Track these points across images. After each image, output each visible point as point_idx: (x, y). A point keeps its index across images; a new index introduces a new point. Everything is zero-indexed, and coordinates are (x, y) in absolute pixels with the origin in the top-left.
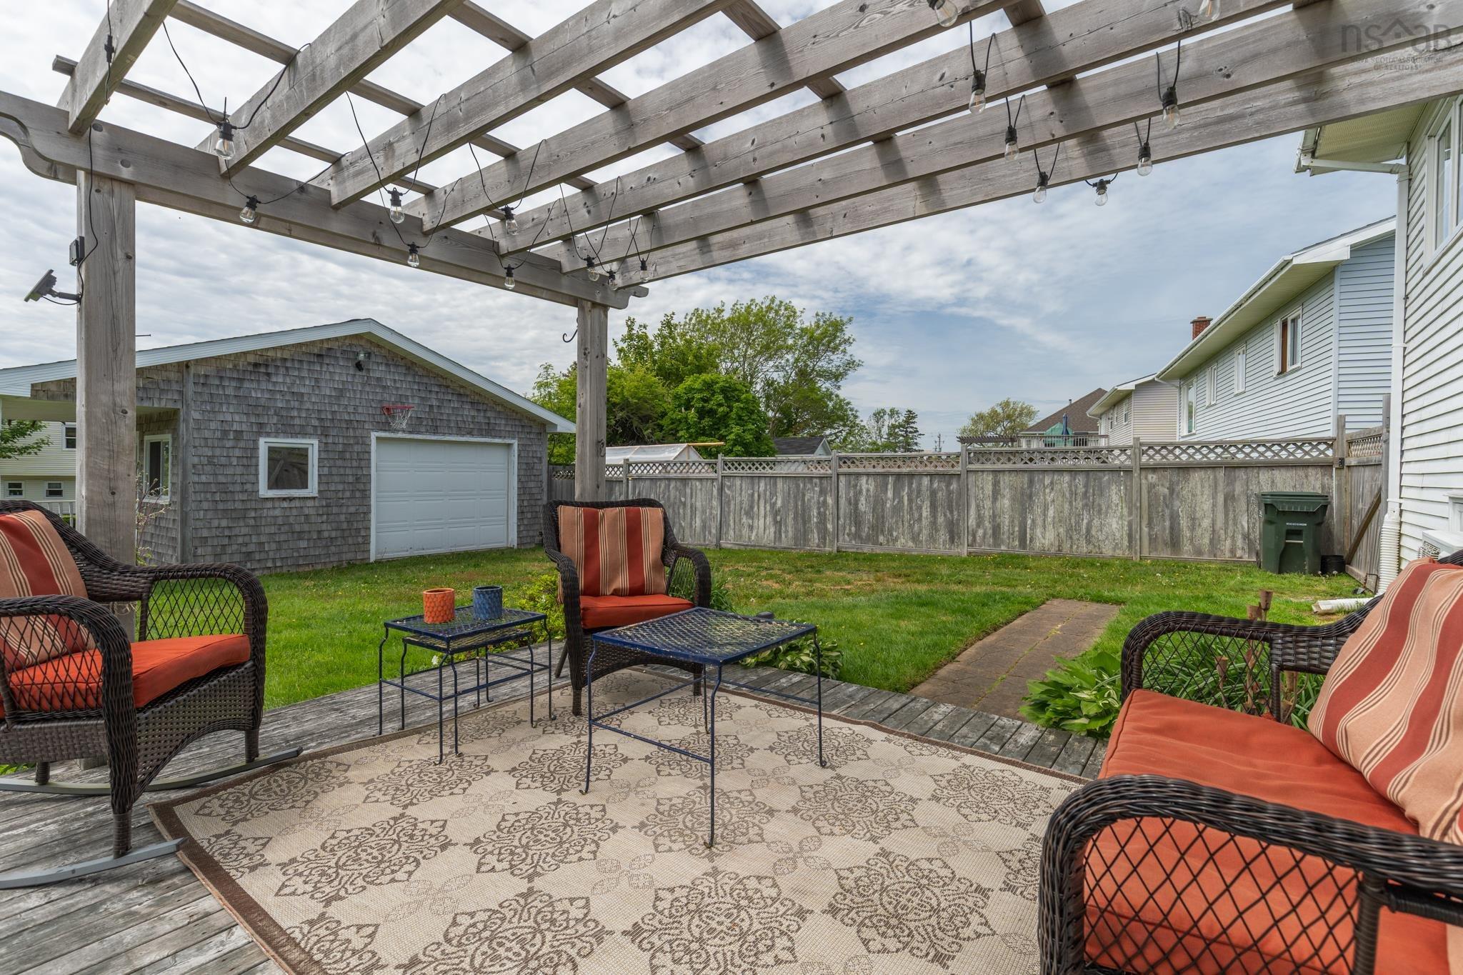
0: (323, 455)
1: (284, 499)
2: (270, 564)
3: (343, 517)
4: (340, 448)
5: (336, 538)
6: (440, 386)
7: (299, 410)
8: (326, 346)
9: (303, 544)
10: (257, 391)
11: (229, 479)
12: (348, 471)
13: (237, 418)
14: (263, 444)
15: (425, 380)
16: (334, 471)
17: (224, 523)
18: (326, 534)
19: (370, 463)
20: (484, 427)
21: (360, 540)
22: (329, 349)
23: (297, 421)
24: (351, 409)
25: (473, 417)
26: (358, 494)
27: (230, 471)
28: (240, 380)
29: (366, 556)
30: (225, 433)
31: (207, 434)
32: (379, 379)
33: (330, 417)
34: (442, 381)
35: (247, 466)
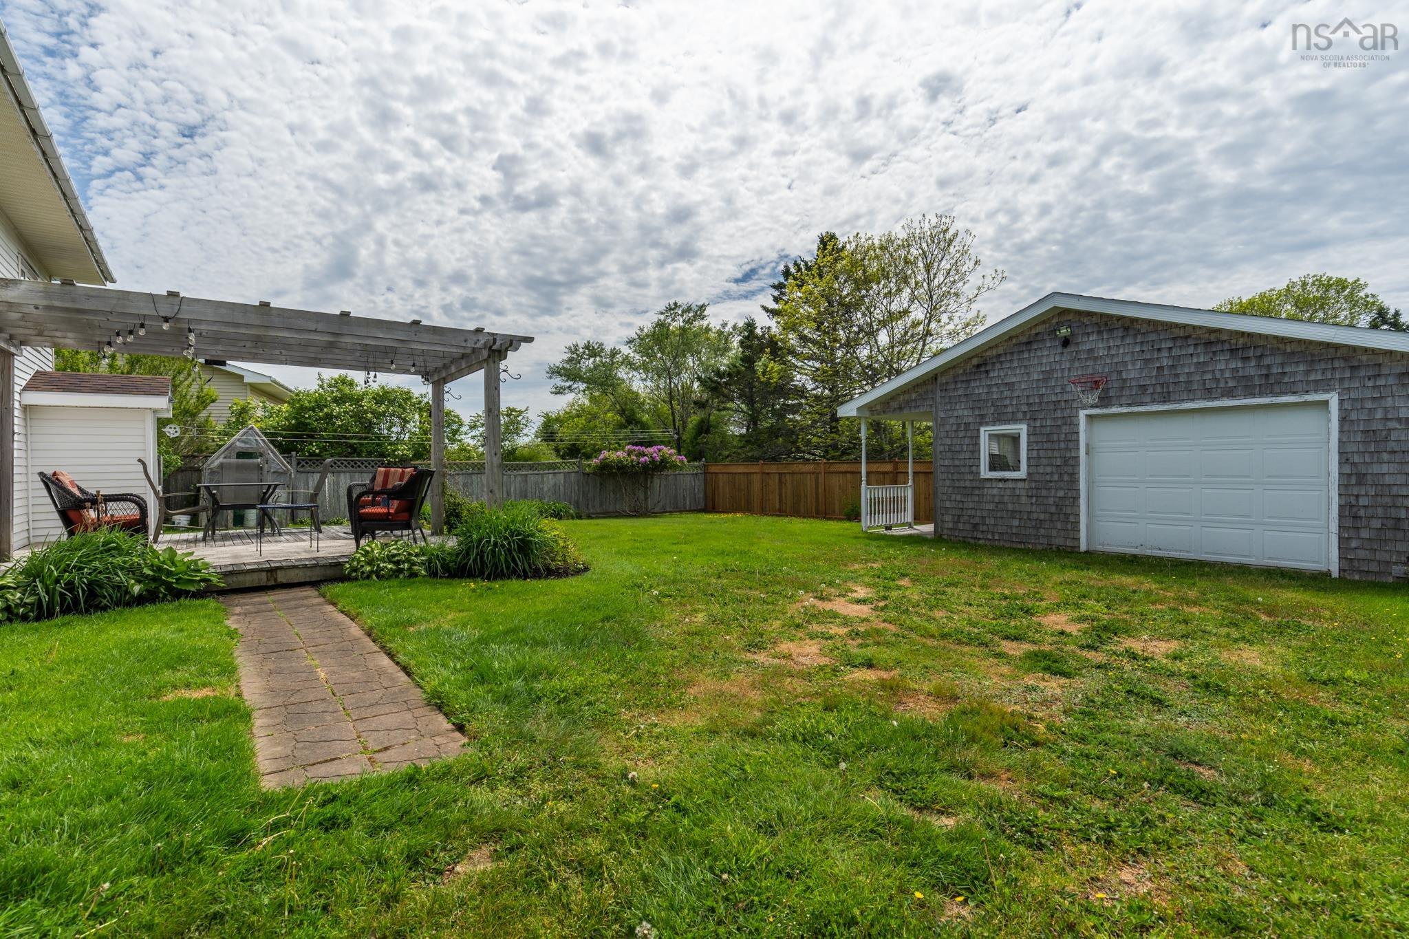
0: (1032, 438)
1: (1000, 480)
2: (990, 537)
3: (1051, 501)
4: (1048, 430)
5: (1045, 521)
6: (1174, 339)
7: (1012, 398)
8: (1033, 332)
9: (1016, 523)
10: (979, 388)
11: (962, 463)
12: (1056, 454)
13: (966, 413)
14: (985, 432)
15: (1153, 337)
16: (1042, 453)
17: (959, 498)
18: (1035, 516)
19: (1078, 444)
20: (1257, 381)
21: (1069, 526)
22: (1037, 334)
23: (1010, 409)
24: (1058, 390)
25: (1236, 369)
26: (1066, 478)
27: (962, 456)
28: (968, 381)
29: (1076, 544)
30: (959, 425)
31: (948, 428)
32: (1090, 351)
33: (1037, 401)
34: (1177, 332)
35: (973, 452)
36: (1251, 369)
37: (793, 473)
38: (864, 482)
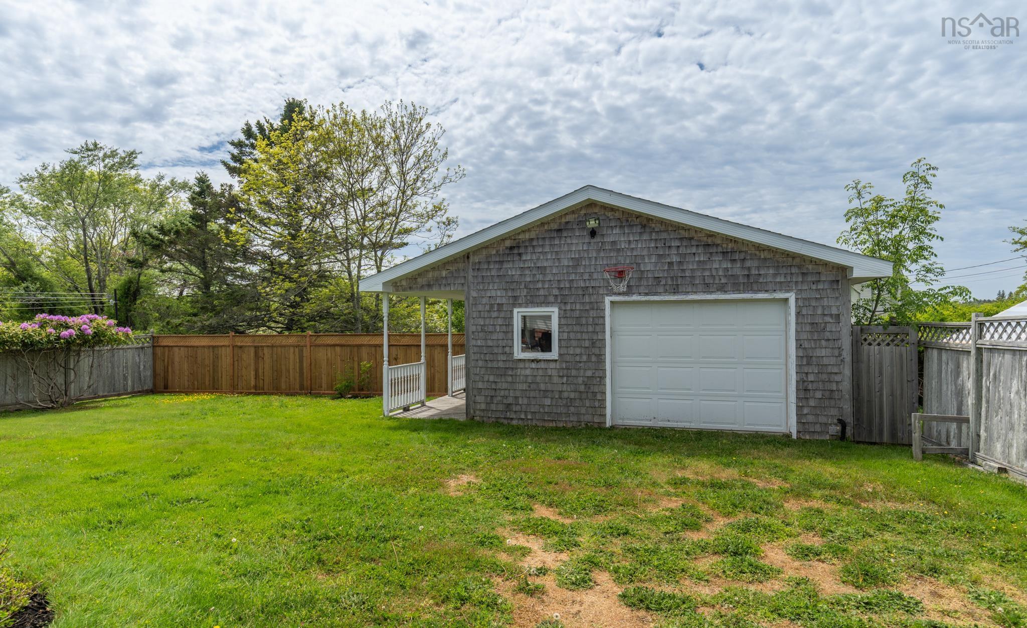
0: (563, 321)
1: (533, 361)
2: (523, 416)
3: (580, 380)
4: (577, 314)
5: (575, 399)
6: (681, 239)
7: (543, 282)
8: (563, 220)
9: (548, 402)
10: (512, 269)
11: (495, 343)
12: (585, 336)
13: (499, 293)
14: (518, 314)
15: (664, 235)
16: (572, 336)
17: (492, 378)
18: (565, 395)
19: (604, 328)
20: (741, 280)
21: (597, 404)
22: (567, 223)
23: (542, 292)
24: (586, 277)
25: (727, 269)
26: (594, 359)
27: (495, 337)
28: (501, 262)
29: (602, 420)
30: (492, 305)
31: (480, 308)
32: (614, 243)
33: (567, 286)
34: (683, 234)
35: (506, 333)
36: (737, 269)
37: (272, 346)
38: (386, 363)
